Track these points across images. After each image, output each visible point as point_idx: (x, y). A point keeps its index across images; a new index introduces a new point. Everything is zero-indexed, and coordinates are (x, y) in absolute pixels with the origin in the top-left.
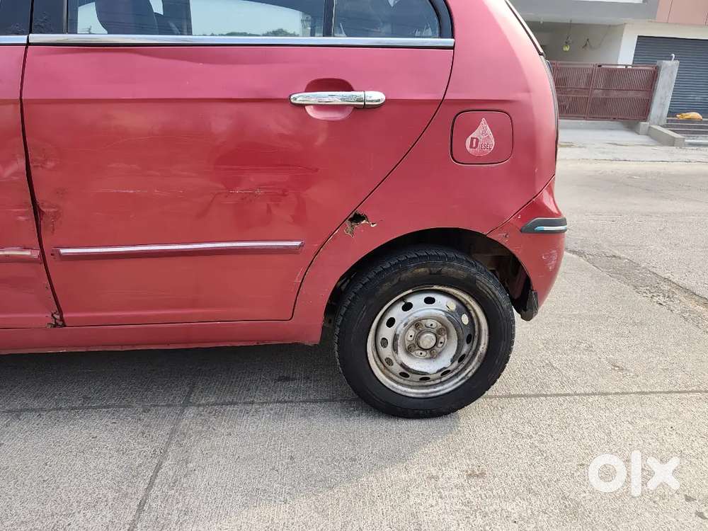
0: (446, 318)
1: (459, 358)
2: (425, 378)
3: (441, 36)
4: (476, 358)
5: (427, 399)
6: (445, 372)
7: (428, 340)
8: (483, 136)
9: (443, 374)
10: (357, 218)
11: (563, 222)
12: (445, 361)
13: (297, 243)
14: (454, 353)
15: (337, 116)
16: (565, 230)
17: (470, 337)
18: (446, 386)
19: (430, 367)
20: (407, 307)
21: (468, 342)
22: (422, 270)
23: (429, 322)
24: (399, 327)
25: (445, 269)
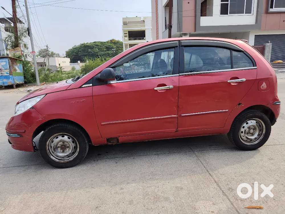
0: (256, 126)
1: (259, 135)
2: (251, 140)
3: (254, 66)
4: (262, 135)
5: (252, 145)
6: (255, 138)
7: (252, 131)
8: (264, 85)
9: (255, 139)
10: (240, 104)
11: (280, 102)
12: (256, 136)
13: (227, 110)
14: (258, 134)
15: (236, 84)
16: (280, 104)
17: (261, 130)
18: (256, 142)
19: (253, 138)
20: (247, 123)
21: (261, 131)
22: (251, 115)
23: (251, 127)
24: (246, 128)
25: (257, 114)
